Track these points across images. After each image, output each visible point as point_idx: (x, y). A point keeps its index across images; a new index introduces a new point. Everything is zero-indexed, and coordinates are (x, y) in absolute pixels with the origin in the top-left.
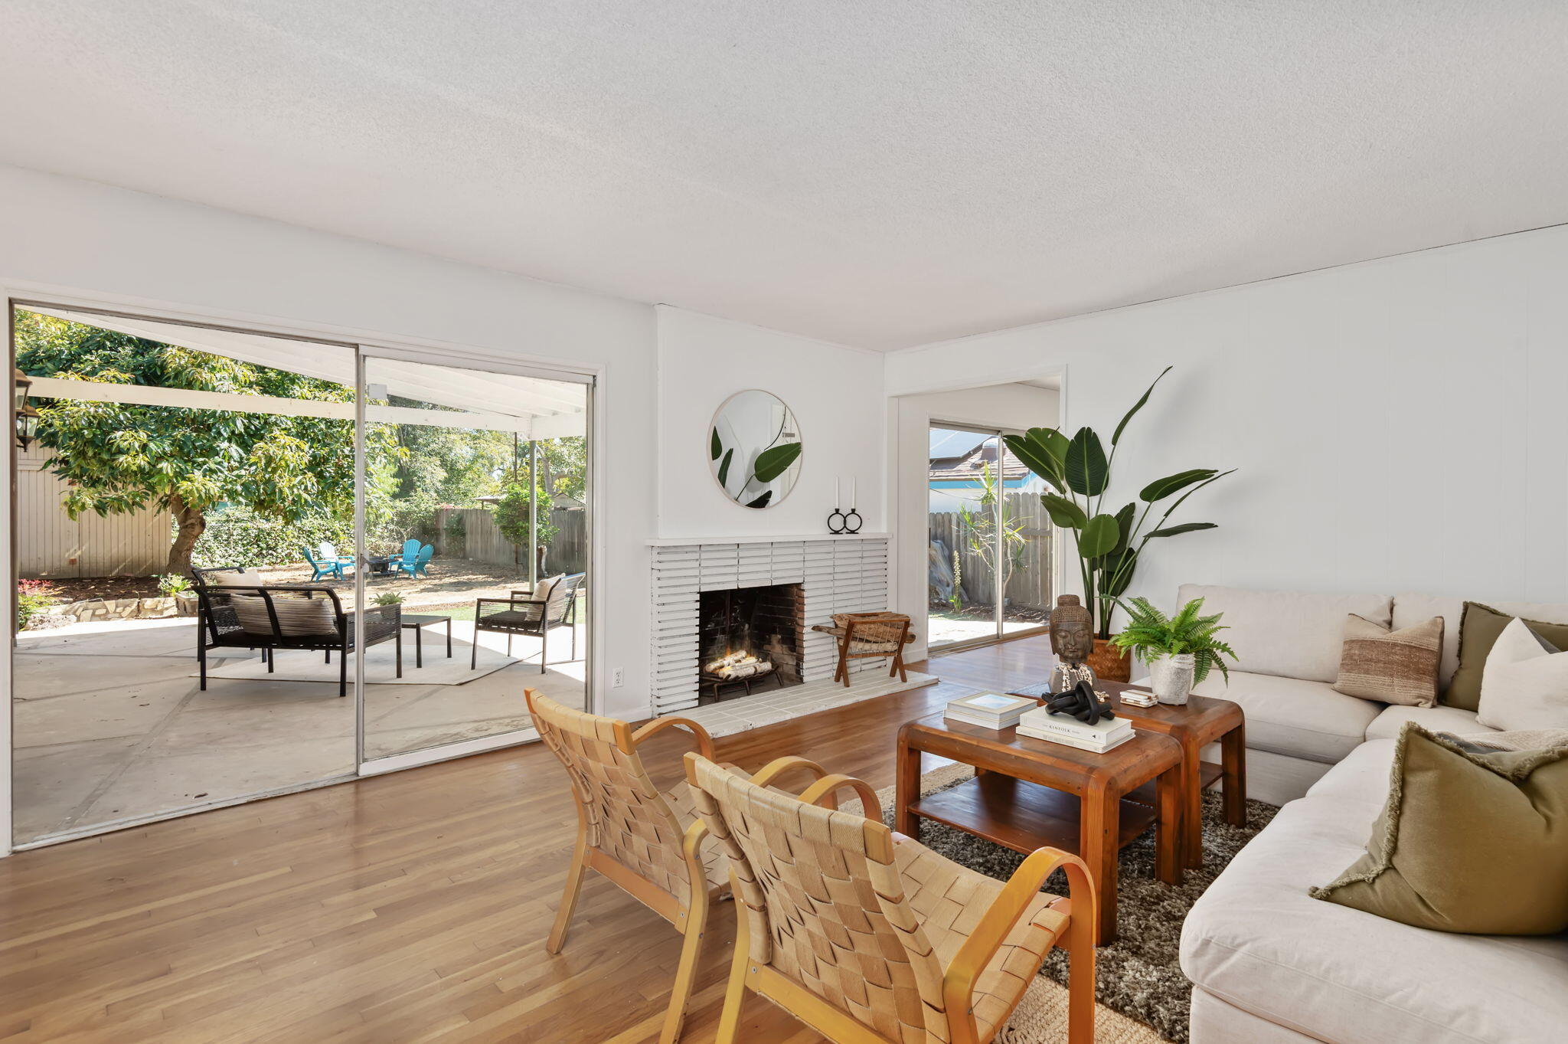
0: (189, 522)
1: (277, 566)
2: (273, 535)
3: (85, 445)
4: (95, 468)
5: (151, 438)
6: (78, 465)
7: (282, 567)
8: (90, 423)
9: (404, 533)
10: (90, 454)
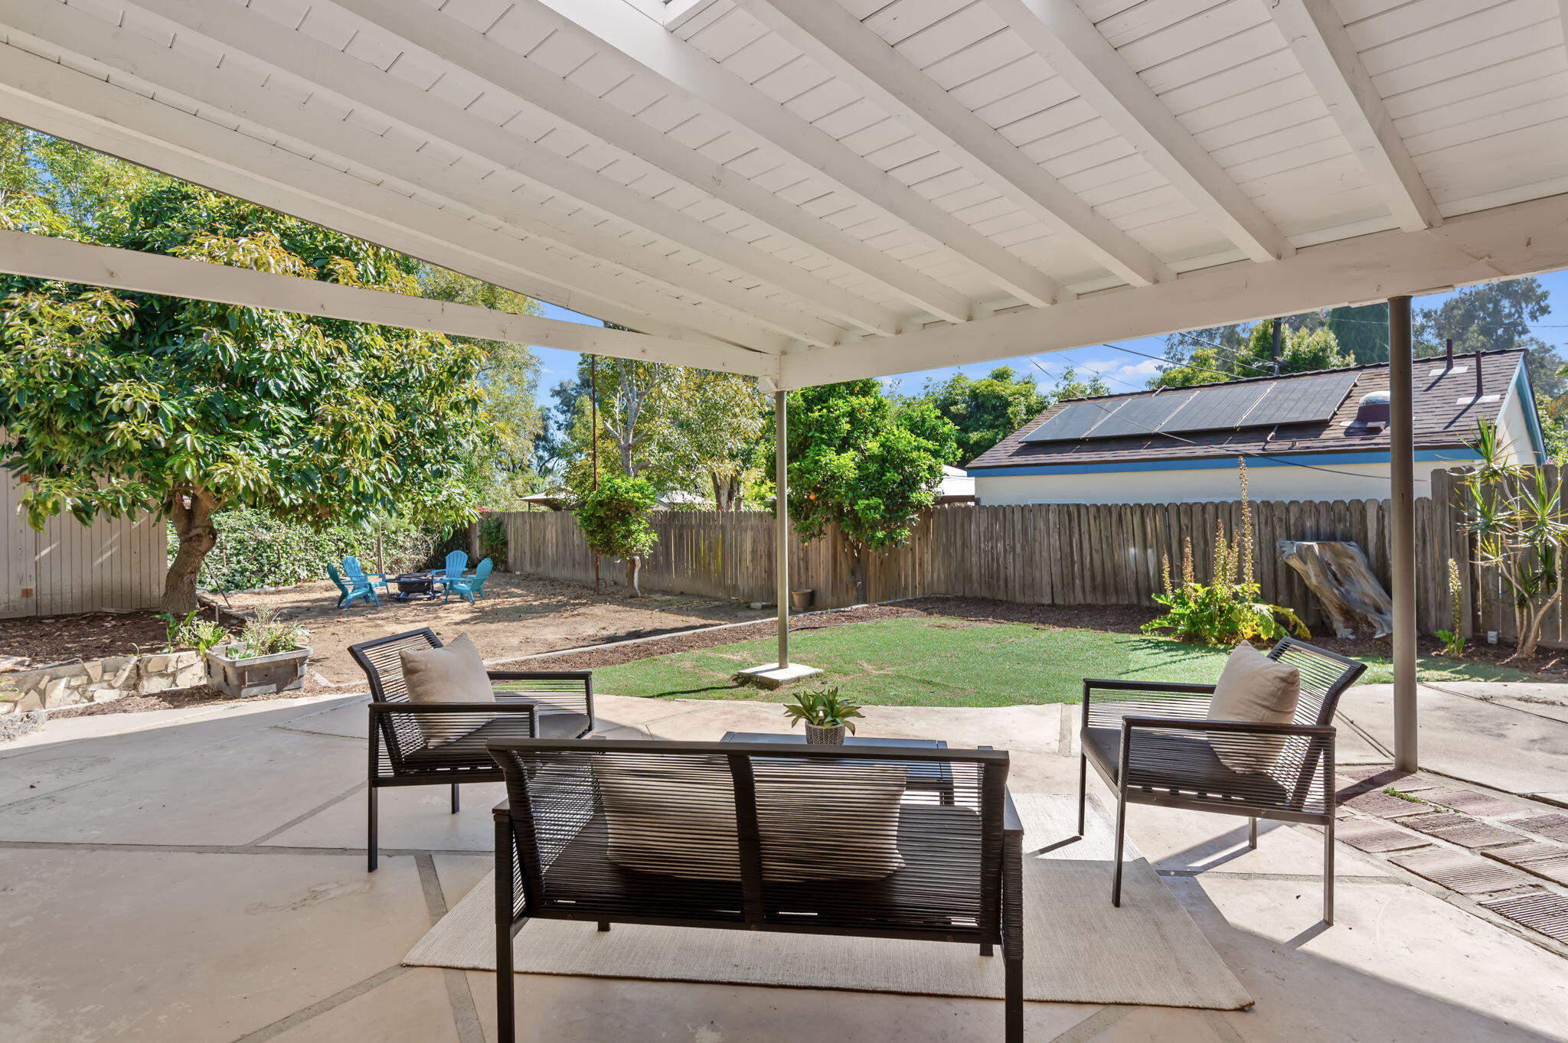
0: (194, 532)
1: (281, 588)
2: (275, 548)
3: (52, 411)
4: (64, 450)
5: (166, 395)
6: (40, 445)
7: (287, 587)
8: (64, 374)
9: (430, 542)
10: (60, 424)
